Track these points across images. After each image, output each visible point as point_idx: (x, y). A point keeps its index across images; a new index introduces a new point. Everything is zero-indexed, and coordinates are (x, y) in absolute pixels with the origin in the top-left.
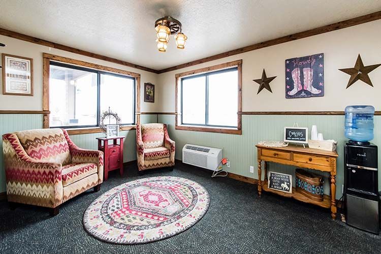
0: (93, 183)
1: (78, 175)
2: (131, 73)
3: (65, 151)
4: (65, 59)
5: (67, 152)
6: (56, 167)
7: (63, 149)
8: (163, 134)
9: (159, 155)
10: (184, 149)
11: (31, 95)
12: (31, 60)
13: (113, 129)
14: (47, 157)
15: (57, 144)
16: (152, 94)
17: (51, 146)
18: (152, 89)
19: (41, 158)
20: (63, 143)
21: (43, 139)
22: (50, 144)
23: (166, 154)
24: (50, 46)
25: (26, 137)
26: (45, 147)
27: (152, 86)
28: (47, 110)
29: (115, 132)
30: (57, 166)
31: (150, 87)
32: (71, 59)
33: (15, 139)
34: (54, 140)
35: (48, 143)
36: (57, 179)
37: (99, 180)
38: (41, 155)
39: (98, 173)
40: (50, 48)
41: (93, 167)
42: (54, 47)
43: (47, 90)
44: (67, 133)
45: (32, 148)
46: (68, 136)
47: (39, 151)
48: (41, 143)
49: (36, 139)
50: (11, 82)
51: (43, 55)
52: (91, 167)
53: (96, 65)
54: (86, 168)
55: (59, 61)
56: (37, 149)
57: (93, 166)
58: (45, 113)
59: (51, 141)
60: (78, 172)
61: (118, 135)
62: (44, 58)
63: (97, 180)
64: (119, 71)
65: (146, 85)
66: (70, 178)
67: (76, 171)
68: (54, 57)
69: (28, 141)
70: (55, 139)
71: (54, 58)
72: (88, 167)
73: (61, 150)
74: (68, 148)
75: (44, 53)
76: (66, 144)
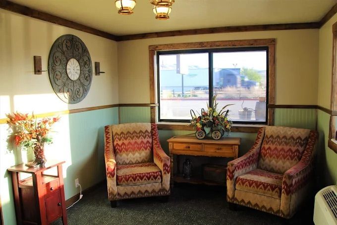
0: (153, 190)
2: (256, 40)
5: (148, 150)
7: (144, 147)
14: (127, 152)
17: (133, 142)
20: (145, 141)
21: (127, 134)
25: (116, 130)
26: (126, 142)
34: (137, 136)
36: (109, 174)
38: (122, 149)
45: (117, 141)
47: (121, 145)
48: (124, 137)
49: (122, 133)
59: (134, 137)
68: (157, 47)
73: (141, 147)
74: (150, 147)
75: (150, 46)
76: (148, 142)
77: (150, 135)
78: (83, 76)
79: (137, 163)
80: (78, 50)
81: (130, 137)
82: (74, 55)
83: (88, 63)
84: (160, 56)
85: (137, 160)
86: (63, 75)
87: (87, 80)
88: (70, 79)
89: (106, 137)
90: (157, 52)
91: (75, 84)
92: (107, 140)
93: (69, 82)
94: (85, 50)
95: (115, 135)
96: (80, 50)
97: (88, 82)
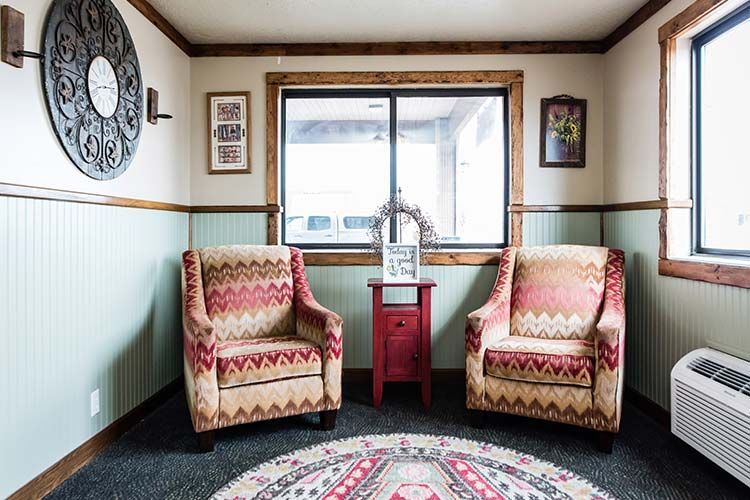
0: (306, 400)
1: (259, 367)
2: (487, 73)
3: (281, 302)
4: (305, 77)
5: (286, 306)
6: (199, 334)
7: (277, 298)
8: (599, 288)
9: (539, 368)
10: (682, 372)
11: (247, 172)
12: (246, 94)
13: (402, 257)
14: (237, 309)
15: (265, 283)
16: (575, 135)
17: (251, 285)
18: (577, 115)
19: (226, 311)
20: (279, 283)
21: (237, 268)
22: (250, 279)
23: (575, 372)
24: (277, 55)
25: (211, 260)
26: (236, 286)
27: (576, 105)
28: (273, 203)
29: (408, 266)
30: (203, 332)
31: (564, 111)
32: (318, 74)
33: (194, 263)
34: (260, 273)
35: (245, 278)
36: (200, 363)
37: (326, 398)
38: (226, 304)
39: (323, 376)
40: (279, 58)
41: (306, 358)
42: (287, 55)
43: (273, 158)
44: (300, 259)
45: (214, 284)
46: (302, 266)
47: (225, 294)
48: (232, 276)
49: (226, 265)
50: (219, 147)
51: (267, 77)
52: (302, 354)
53: (378, 74)
54: (285, 355)
55: (294, 83)
56: (221, 289)
57: (310, 353)
58: (271, 210)
59: (253, 274)
60: (261, 359)
61: (418, 275)
62: (268, 84)
63: (320, 395)
64: (444, 76)
65: (546, 104)
66: (236, 370)
67: (257, 357)
68: (285, 77)
69: (212, 267)
70: (263, 270)
71: (286, 80)
72: (293, 354)
73: (271, 298)
74: (289, 296)
75: (268, 74)
76: (285, 285)
77: (289, 269)
78: (123, 112)
79: (262, 337)
80: (116, 41)
81: (245, 275)
82: (106, 51)
83: (135, 83)
84: (287, 100)
85: (261, 329)
86: (79, 93)
87: (132, 126)
88: (94, 108)
89: (187, 273)
90: (283, 91)
91: (105, 128)
92: (188, 280)
93: (91, 117)
94: (129, 47)
95: (209, 271)
96: (120, 44)
97: (134, 132)
